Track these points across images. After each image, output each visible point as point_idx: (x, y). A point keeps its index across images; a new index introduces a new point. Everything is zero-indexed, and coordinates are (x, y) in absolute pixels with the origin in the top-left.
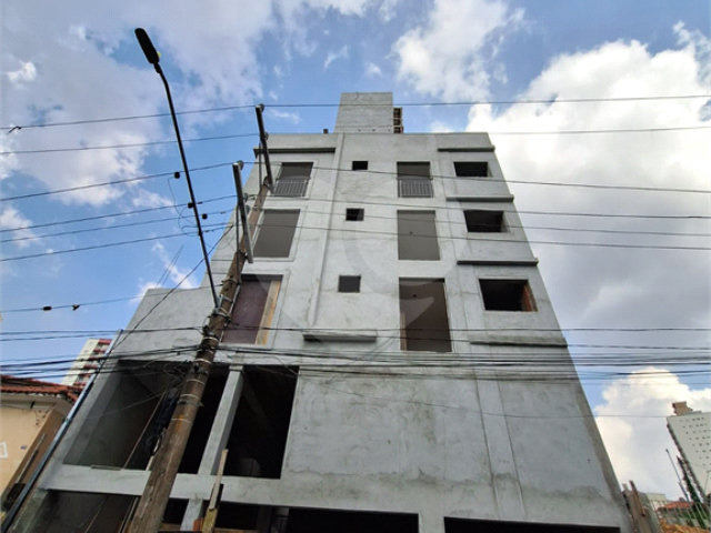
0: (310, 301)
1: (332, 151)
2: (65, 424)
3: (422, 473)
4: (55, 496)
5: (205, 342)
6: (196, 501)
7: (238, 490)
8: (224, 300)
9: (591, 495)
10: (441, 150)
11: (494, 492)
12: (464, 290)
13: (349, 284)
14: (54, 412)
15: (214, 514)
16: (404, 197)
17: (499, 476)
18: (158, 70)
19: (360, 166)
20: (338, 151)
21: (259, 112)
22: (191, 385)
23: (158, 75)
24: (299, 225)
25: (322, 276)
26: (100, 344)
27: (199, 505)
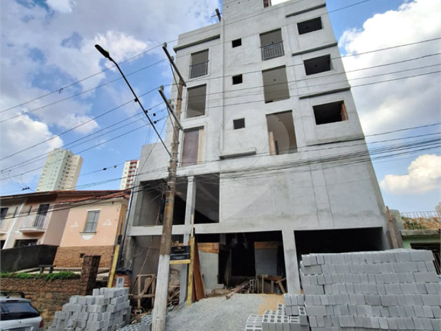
0: (219, 138)
1: (218, 37)
2: (128, 212)
3: (282, 213)
4: (134, 238)
5: (170, 174)
6: (187, 234)
7: (202, 229)
8: (174, 153)
9: (369, 214)
10: (287, 16)
11: (318, 218)
12: (303, 115)
13: (239, 124)
14: (123, 205)
15: (194, 239)
16: (265, 60)
17: (321, 211)
18: (111, 59)
19: (237, 43)
20: (221, 36)
21: (165, 49)
22: (168, 194)
23: (112, 62)
24: (207, 93)
25: (223, 122)
26: (132, 163)
27: (188, 236)
